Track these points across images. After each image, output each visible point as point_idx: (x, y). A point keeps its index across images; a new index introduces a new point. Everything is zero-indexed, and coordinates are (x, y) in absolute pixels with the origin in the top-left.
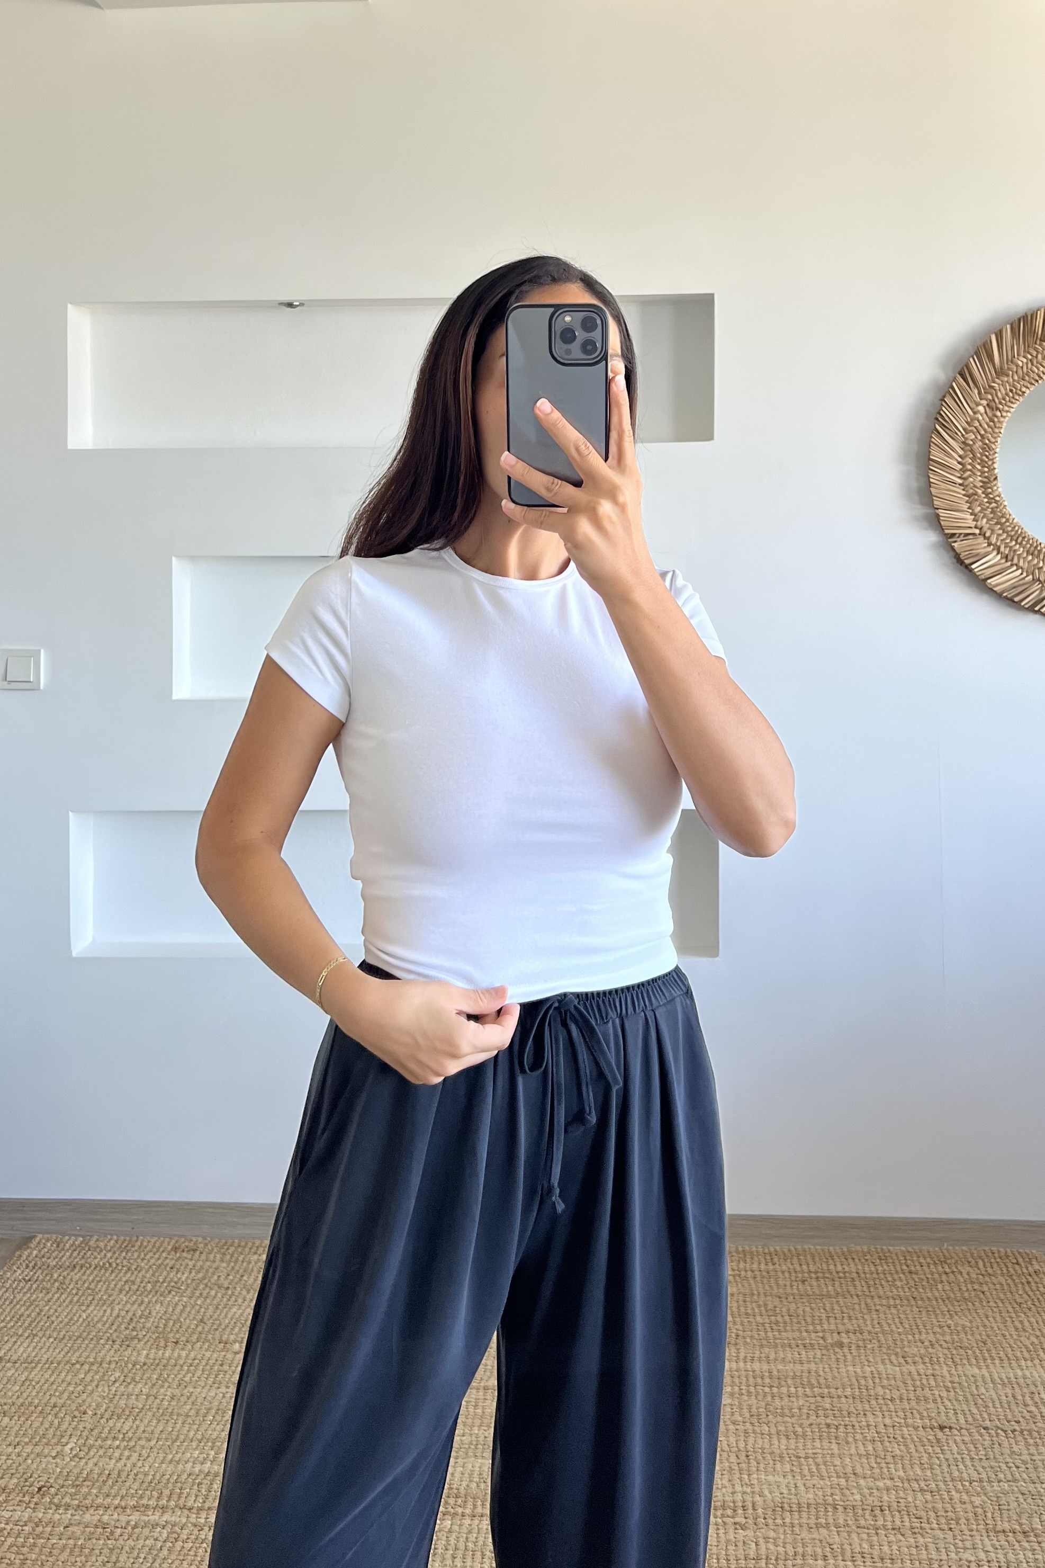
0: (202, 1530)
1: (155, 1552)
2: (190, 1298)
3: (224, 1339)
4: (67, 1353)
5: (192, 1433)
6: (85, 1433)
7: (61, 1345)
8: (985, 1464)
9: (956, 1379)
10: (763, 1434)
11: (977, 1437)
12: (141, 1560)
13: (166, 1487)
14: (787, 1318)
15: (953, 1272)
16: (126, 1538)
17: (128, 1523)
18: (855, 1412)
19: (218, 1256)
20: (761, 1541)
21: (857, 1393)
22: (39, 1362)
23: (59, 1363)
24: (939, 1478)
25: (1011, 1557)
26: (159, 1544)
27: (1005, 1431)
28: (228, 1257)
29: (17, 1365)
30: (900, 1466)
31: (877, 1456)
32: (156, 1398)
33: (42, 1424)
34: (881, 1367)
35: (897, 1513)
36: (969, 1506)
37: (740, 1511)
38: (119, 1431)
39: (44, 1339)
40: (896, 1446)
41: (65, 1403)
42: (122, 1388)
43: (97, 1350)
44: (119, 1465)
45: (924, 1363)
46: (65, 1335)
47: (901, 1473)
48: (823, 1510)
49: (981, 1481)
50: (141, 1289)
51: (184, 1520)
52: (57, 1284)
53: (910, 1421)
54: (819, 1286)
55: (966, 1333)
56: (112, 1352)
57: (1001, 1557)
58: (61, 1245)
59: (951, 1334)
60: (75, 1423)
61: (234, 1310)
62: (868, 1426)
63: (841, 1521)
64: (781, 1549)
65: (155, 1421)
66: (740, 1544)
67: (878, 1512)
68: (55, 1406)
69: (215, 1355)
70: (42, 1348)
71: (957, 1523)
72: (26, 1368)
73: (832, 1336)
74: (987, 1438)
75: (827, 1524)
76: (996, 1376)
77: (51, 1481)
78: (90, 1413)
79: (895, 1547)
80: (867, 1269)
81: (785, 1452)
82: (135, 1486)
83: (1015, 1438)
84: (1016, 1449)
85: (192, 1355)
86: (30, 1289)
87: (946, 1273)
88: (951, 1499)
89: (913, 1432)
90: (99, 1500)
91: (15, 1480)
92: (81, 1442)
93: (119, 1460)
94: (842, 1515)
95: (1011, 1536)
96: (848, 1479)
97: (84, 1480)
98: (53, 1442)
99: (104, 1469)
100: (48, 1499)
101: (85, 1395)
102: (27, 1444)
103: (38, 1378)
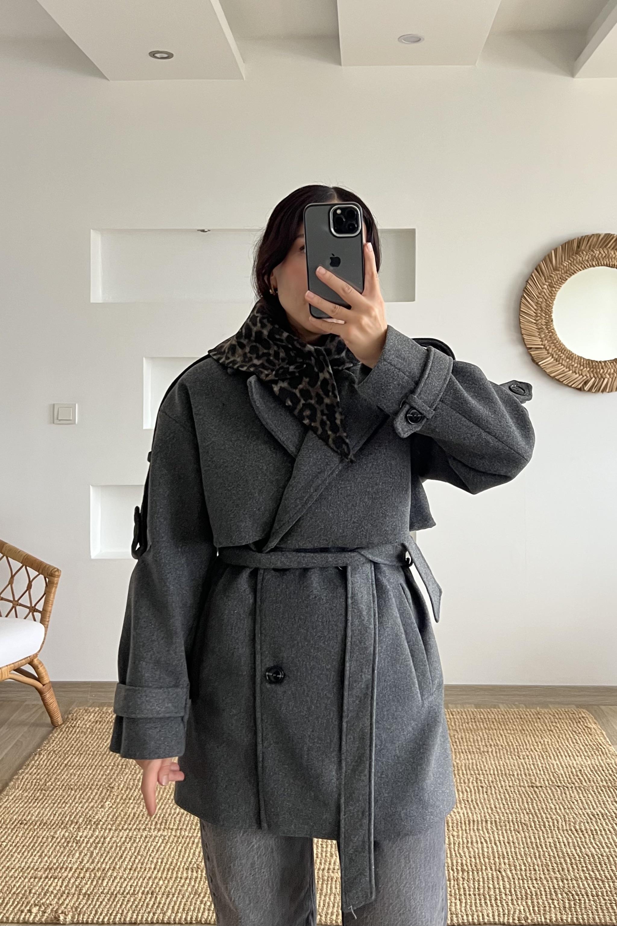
0: (179, 838)
1: (157, 848)
4: (99, 762)
5: (168, 796)
6: (114, 798)
7: (96, 758)
8: (559, 801)
9: (544, 766)
11: (554, 790)
12: (151, 851)
13: (158, 820)
14: (461, 739)
15: (542, 718)
16: (142, 842)
17: (142, 836)
18: (494, 780)
20: (451, 837)
21: (495, 772)
22: (85, 766)
23: (96, 766)
24: (536, 808)
25: (570, 841)
26: (159, 845)
27: (567, 787)
29: (74, 768)
30: (517, 804)
31: (506, 799)
33: (92, 793)
34: (507, 761)
35: (516, 824)
36: (550, 820)
38: (131, 796)
39: (87, 755)
40: (515, 795)
41: (102, 784)
43: (114, 760)
44: (133, 811)
45: (528, 758)
46: (97, 754)
47: (518, 807)
48: (480, 823)
49: (556, 809)
51: (169, 834)
52: (89, 730)
53: (522, 784)
54: (476, 725)
55: (548, 745)
57: (566, 842)
58: (88, 711)
59: (541, 745)
60: (108, 793)
62: (502, 786)
63: (489, 828)
64: (461, 840)
67: (507, 823)
68: (97, 785)
70: (86, 760)
71: (545, 827)
72: (79, 769)
73: (483, 749)
74: (558, 790)
75: (482, 830)
76: (562, 764)
77: (100, 818)
78: (116, 788)
79: (515, 837)
80: (499, 717)
81: (461, 799)
82: (144, 819)
83: (572, 790)
84: (572, 795)
86: (75, 731)
87: (539, 718)
88: (541, 817)
89: (522, 788)
90: (126, 827)
91: (82, 819)
92: (113, 801)
93: (133, 808)
94: (489, 825)
95: (570, 832)
96: (492, 810)
97: (117, 818)
98: (98, 801)
99: (126, 813)
100: (99, 826)
101: (111, 780)
102: (85, 802)
103: (86, 773)
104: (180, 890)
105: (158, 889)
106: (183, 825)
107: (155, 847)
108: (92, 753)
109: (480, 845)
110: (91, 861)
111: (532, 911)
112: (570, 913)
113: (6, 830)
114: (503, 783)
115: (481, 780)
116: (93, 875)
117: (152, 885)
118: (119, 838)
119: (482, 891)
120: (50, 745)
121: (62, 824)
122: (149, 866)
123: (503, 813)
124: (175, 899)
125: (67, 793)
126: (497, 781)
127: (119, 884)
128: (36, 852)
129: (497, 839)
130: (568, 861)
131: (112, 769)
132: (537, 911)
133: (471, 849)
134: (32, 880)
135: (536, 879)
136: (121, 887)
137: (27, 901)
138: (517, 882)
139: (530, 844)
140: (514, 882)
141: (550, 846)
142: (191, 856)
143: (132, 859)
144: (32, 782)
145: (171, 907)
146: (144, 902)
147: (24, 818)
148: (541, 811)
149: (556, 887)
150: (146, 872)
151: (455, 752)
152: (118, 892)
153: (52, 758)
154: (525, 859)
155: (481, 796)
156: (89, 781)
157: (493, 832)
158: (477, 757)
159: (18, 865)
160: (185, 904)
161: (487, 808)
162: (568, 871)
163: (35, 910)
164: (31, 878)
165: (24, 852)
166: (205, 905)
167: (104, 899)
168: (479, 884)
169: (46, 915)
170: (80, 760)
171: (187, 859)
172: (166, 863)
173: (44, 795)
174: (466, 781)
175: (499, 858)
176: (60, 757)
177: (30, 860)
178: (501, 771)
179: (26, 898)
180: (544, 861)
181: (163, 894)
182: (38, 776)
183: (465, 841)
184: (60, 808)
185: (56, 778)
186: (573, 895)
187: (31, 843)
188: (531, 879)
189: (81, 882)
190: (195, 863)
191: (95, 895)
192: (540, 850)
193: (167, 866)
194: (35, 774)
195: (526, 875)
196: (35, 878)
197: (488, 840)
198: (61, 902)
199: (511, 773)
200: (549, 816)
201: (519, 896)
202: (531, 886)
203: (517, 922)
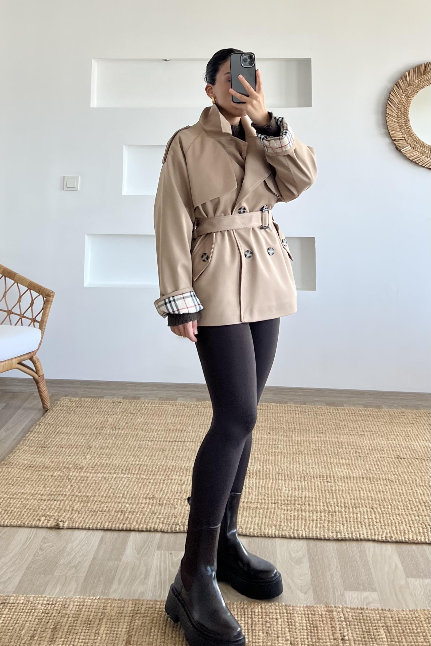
0: (139, 479)
2: (121, 416)
3: (136, 428)
5: (130, 454)
6: (92, 453)
7: (79, 429)
8: (417, 468)
9: (407, 445)
10: (336, 458)
11: (414, 461)
12: (119, 486)
13: (124, 468)
14: (344, 426)
15: (406, 415)
16: (113, 481)
17: (113, 477)
19: (129, 405)
20: (337, 486)
21: (371, 448)
22: (71, 434)
23: (79, 434)
24: (400, 471)
25: (425, 492)
26: (125, 483)
28: (133, 405)
29: (64, 434)
30: (386, 468)
31: (378, 465)
32: (115, 444)
33: (77, 450)
34: (379, 441)
35: (385, 480)
36: (410, 479)
37: (329, 478)
38: (104, 453)
39: (72, 427)
40: (385, 463)
41: (83, 445)
42: (103, 441)
43: (91, 430)
45: (395, 440)
46: (79, 427)
47: (387, 470)
48: (358, 479)
49: (415, 472)
50: (103, 414)
51: (132, 477)
52: (72, 412)
53: (391, 456)
54: (356, 418)
55: (410, 433)
56: (97, 431)
58: (71, 401)
59: (405, 432)
60: (88, 451)
61: (138, 420)
62: (375, 457)
63: (366, 482)
64: (344, 489)
65: (116, 451)
66: (329, 487)
67: (378, 479)
68: (80, 446)
69: (134, 433)
70: (72, 429)
71: (406, 483)
72: (67, 435)
73: (361, 433)
74: (417, 461)
75: (360, 483)
76: (421, 445)
77: (84, 465)
78: (93, 448)
80: (374, 413)
81: (344, 463)
82: (113, 467)
85: (126, 432)
86: (63, 413)
87: (404, 416)
88: (404, 477)
89: (390, 459)
90: (101, 471)
91: (71, 465)
92: (92, 455)
93: (106, 460)
94: (365, 480)
95: (425, 487)
96: (367, 470)
97: (95, 466)
98: (82, 455)
99: (101, 463)
100: (83, 470)
101: (90, 443)
102: (73, 456)
103: (72, 438)
104: (142, 511)
105: (125, 509)
106: (142, 471)
107: (122, 484)
108: (75, 426)
109: (358, 492)
110: (79, 491)
111: (395, 533)
112: (423, 536)
113: (20, 470)
114: (376, 455)
115: (359, 452)
116: (81, 499)
117: (121, 507)
118: (97, 478)
119: (359, 520)
120: (46, 420)
121: (58, 468)
122: (118, 495)
123: (375, 473)
124: (138, 515)
125: (59, 449)
126: (371, 454)
127: (99, 506)
128: (41, 484)
129: (371, 489)
130: (423, 504)
131: (90, 436)
132: (399, 534)
133: (351, 494)
134: (39, 501)
135: (399, 514)
136: (100, 507)
137: (37, 513)
138: (385, 515)
139: (395, 493)
140: (383, 515)
141: (410, 495)
142: (148, 490)
143: (107, 491)
144: (35, 442)
145: (135, 521)
146: (116, 517)
147: (32, 463)
148: (404, 474)
149: (414, 519)
150: (117, 499)
151: (340, 434)
152: (99, 510)
153: (48, 428)
154: (391, 501)
155: (359, 462)
156: (74, 443)
157: (368, 485)
158: (356, 437)
159: (29, 492)
160: (145, 519)
161: (364, 470)
162: (423, 510)
163: (43, 518)
164: (38, 500)
165: (33, 484)
166: (160, 519)
167: (89, 515)
168: (357, 515)
169: (50, 522)
170: (67, 430)
171: (145, 493)
172: (130, 494)
173: (44, 450)
174: (348, 452)
175: (372, 500)
176: (53, 427)
177: (37, 489)
178: (374, 447)
179: (36, 512)
180: (405, 503)
181: (129, 513)
182: (39, 439)
183: (347, 489)
184: (56, 458)
185: (51, 440)
186: (426, 525)
187: (37, 478)
188: (395, 514)
189: (73, 503)
190: (151, 494)
191: (83, 512)
192: (402, 496)
193: (132, 496)
194: (37, 437)
195: (392, 512)
196: (42, 500)
197: (364, 489)
198: (60, 515)
199: (382, 449)
200: (409, 477)
201: (386, 524)
202: (395, 518)
203: (384, 539)
